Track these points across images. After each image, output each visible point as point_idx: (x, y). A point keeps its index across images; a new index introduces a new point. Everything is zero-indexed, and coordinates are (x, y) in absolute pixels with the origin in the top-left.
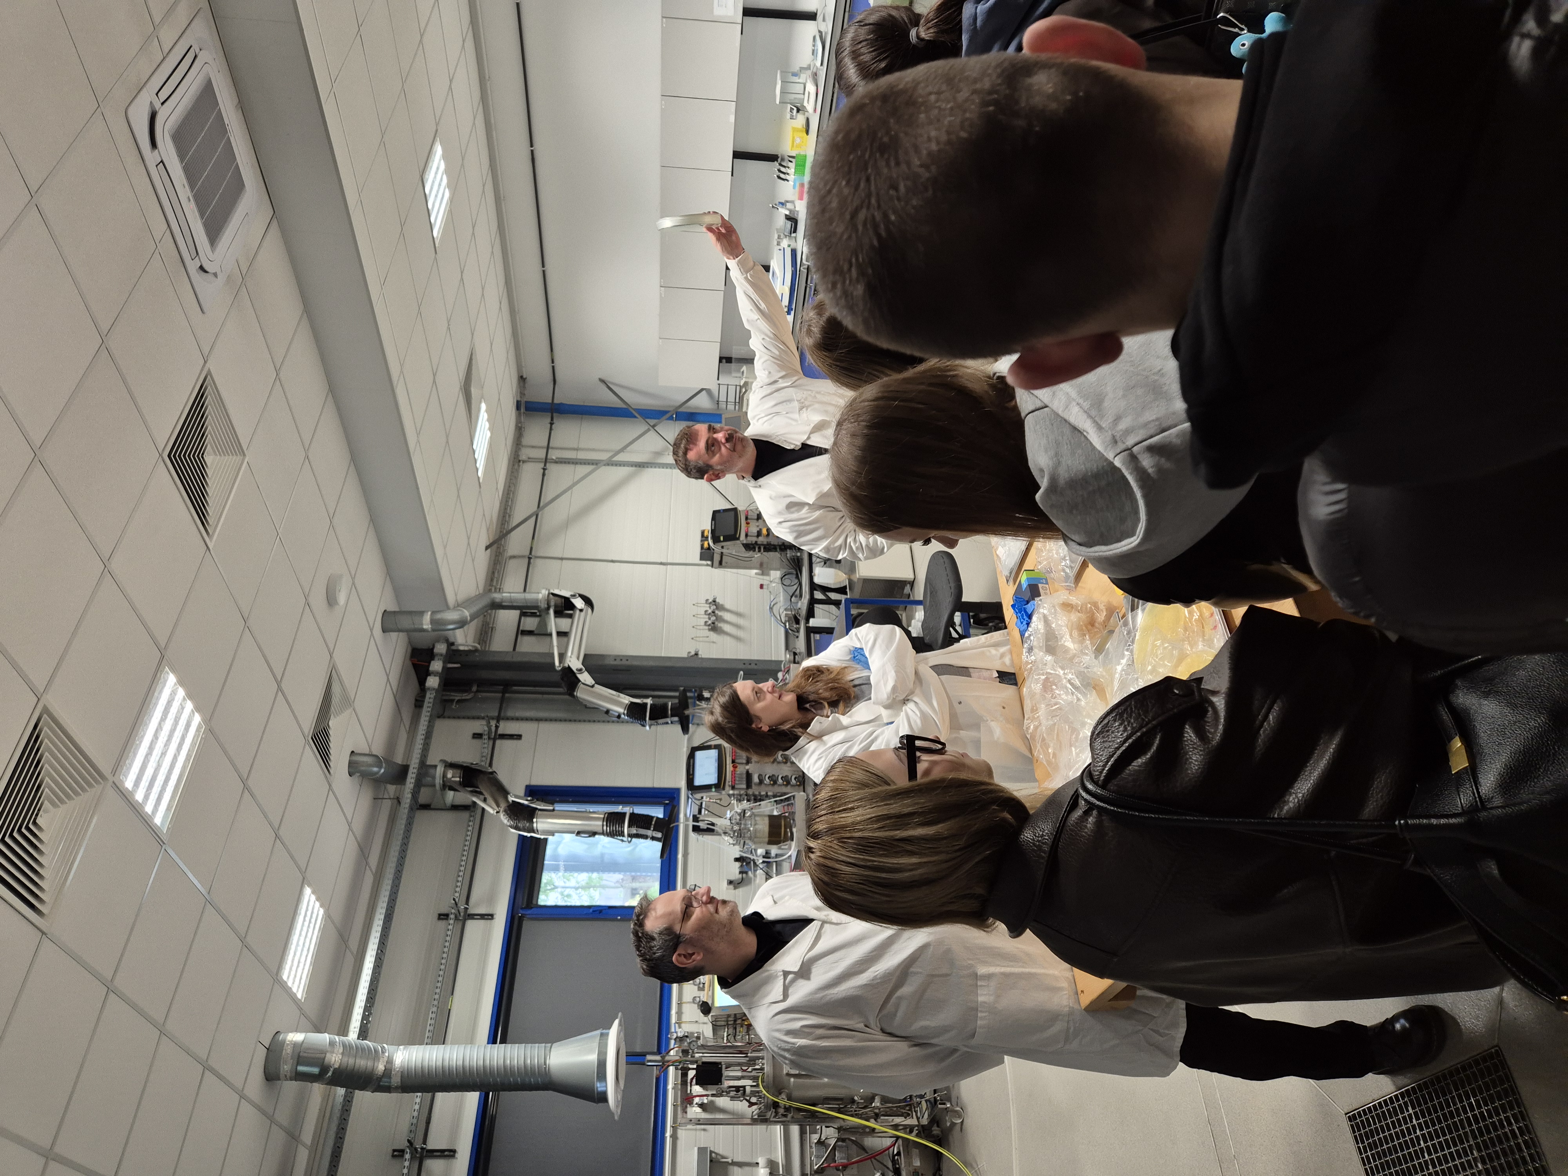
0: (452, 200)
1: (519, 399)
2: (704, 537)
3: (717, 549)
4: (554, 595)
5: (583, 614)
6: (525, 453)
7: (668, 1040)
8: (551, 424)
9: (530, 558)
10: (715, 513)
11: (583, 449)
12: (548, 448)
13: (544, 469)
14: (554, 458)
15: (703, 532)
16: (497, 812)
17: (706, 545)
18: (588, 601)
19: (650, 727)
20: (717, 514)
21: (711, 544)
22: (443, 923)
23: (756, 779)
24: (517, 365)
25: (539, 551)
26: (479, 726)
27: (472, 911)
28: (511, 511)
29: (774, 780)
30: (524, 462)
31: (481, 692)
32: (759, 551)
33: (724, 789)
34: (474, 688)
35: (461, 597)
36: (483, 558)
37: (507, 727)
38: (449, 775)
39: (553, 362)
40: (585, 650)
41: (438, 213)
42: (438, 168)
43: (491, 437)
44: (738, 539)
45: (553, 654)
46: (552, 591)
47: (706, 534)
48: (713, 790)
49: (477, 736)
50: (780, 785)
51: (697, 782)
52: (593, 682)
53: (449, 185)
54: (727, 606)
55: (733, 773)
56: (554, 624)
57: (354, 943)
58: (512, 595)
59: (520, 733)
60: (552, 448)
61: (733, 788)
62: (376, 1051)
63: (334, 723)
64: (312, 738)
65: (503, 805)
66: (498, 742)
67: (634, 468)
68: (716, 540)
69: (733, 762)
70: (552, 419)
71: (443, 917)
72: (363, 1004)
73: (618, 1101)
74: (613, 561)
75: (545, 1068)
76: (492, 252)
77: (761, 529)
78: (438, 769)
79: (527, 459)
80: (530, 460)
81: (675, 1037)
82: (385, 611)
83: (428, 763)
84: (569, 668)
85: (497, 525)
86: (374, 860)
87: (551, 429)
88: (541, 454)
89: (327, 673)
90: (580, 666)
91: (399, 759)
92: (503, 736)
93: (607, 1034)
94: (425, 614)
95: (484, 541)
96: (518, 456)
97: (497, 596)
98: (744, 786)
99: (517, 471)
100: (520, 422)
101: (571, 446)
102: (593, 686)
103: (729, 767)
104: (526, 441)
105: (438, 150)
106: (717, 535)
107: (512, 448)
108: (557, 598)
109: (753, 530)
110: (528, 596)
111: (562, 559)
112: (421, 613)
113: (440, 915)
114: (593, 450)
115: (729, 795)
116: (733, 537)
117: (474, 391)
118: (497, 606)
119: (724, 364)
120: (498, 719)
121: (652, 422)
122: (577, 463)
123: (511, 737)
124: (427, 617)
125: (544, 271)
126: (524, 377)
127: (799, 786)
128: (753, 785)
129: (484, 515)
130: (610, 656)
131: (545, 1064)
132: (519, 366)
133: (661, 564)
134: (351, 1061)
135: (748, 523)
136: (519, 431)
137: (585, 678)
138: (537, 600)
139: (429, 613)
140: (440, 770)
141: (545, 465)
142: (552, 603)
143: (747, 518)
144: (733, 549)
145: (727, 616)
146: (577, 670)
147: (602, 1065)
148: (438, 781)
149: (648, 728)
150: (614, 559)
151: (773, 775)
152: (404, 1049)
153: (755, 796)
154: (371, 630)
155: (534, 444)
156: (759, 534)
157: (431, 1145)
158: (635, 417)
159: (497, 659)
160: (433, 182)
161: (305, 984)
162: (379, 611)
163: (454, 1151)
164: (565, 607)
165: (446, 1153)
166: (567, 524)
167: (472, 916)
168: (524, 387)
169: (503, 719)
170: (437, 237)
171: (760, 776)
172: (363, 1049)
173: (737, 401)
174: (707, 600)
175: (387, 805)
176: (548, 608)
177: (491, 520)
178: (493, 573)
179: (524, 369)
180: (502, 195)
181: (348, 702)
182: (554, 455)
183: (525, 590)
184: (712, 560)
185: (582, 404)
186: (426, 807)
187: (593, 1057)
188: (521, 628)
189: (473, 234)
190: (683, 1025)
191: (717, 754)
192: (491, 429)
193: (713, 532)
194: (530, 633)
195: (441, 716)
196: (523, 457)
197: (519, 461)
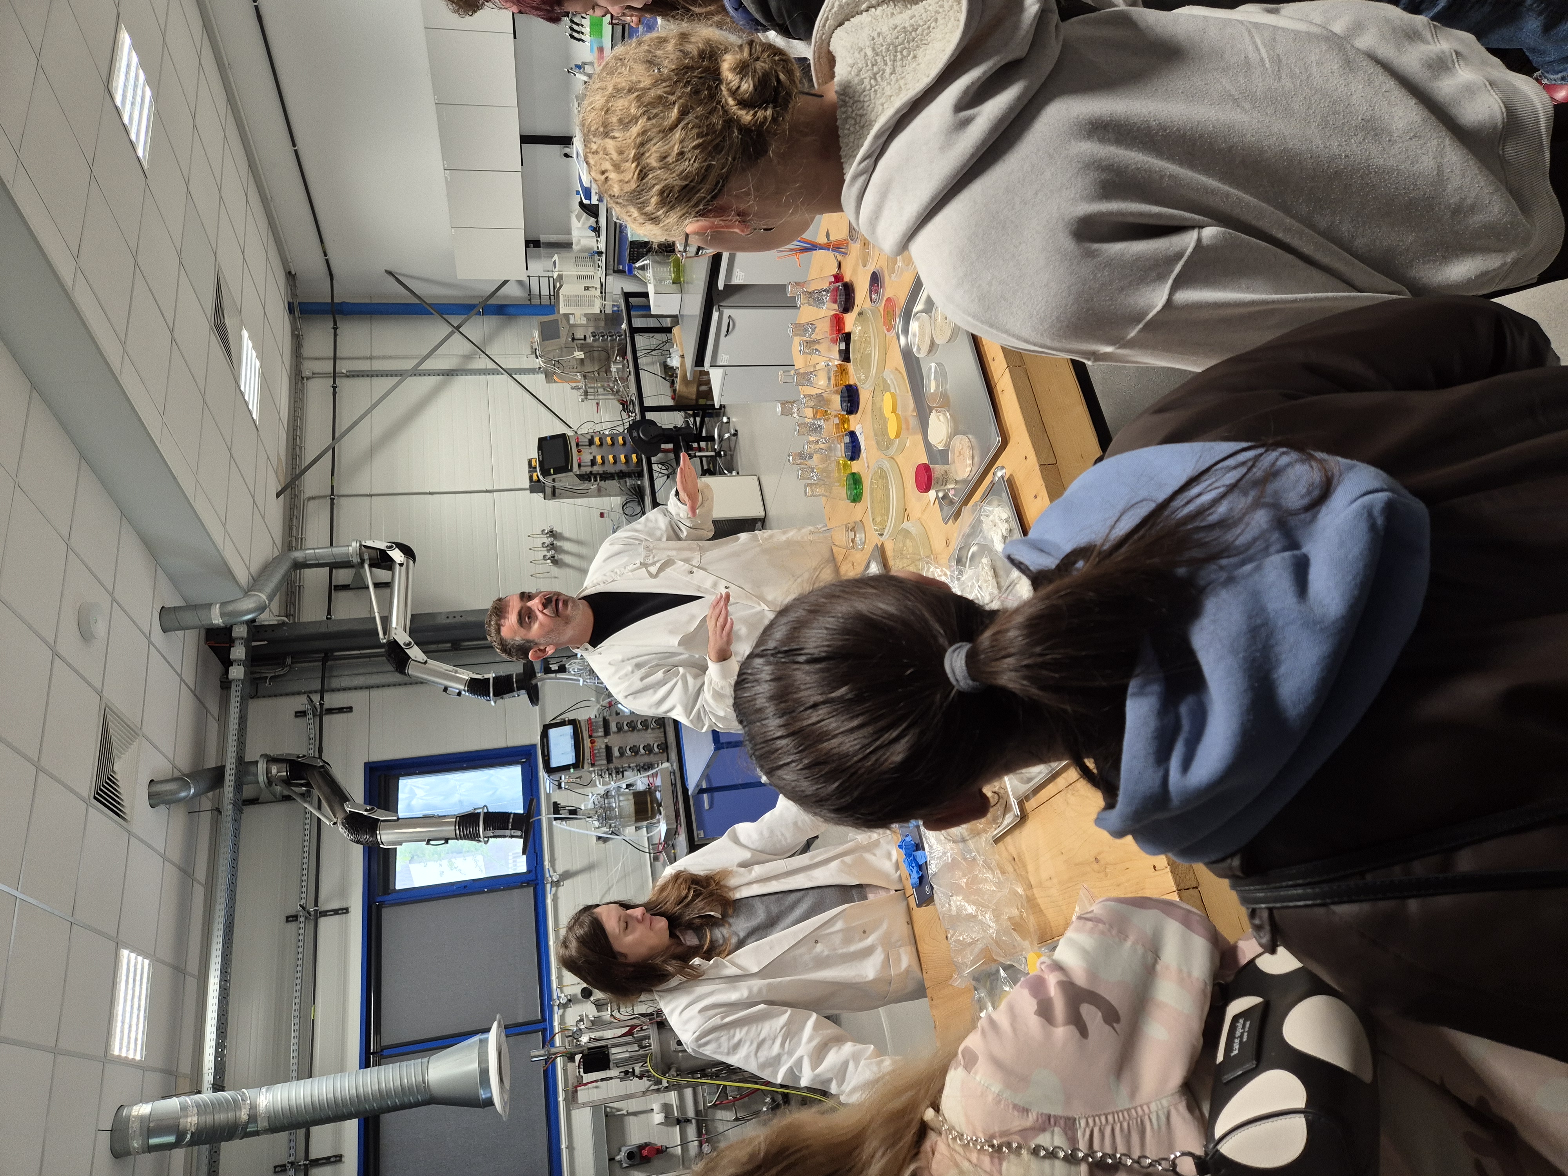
0: (156, 97)
1: (291, 301)
2: (532, 469)
3: (548, 482)
4: (365, 546)
5: (404, 568)
6: (309, 367)
7: (551, 1008)
8: (335, 329)
9: (332, 500)
10: (542, 441)
11: (379, 358)
12: (335, 359)
13: (334, 388)
14: (344, 371)
15: (530, 462)
16: (335, 824)
17: (535, 478)
18: (408, 552)
19: (495, 702)
20: (544, 442)
21: (541, 478)
22: (293, 925)
23: (616, 753)
24: (282, 260)
25: (340, 490)
26: (300, 703)
27: (323, 907)
28: (301, 443)
29: (635, 750)
30: (308, 379)
31: (296, 663)
32: (595, 480)
33: (583, 767)
34: (289, 661)
35: (255, 568)
36: (275, 509)
37: (333, 700)
38: (274, 771)
39: (325, 255)
40: (412, 610)
41: (139, 124)
42: (128, 66)
43: (261, 366)
44: (571, 470)
45: (375, 618)
46: (363, 543)
47: (533, 464)
48: (572, 770)
49: (301, 714)
50: (642, 755)
51: (554, 764)
52: (425, 658)
53: (148, 81)
54: (567, 534)
55: (592, 749)
56: (369, 575)
57: (193, 966)
58: (317, 551)
59: (349, 705)
60: (341, 359)
61: (593, 765)
62: (235, 1101)
63: (120, 768)
64: (95, 798)
65: (341, 816)
66: (326, 718)
67: (441, 377)
68: (545, 473)
69: (590, 736)
70: (335, 323)
71: (292, 918)
72: (213, 1043)
73: (505, 1103)
74: (430, 493)
75: (425, 1087)
76: (225, 137)
77: (594, 457)
78: (260, 765)
79: (311, 375)
80: (315, 375)
81: (558, 1002)
82: (163, 607)
83: (246, 760)
84: (395, 641)
85: (286, 464)
86: (201, 873)
87: (335, 335)
88: (328, 367)
89: (99, 717)
90: (408, 639)
91: (211, 762)
92: (330, 711)
93: (487, 1040)
94: (213, 607)
95: (274, 486)
96: (300, 371)
97: (298, 555)
98: (605, 762)
99: (302, 391)
100: (297, 329)
101: (362, 354)
102: (426, 662)
103: (587, 743)
104: (306, 351)
105: (125, 39)
106: (546, 467)
107: (291, 362)
108: (370, 550)
109: (587, 458)
110: (335, 550)
111: (371, 496)
112: (209, 606)
113: (287, 918)
114: (390, 357)
115: (590, 772)
116: (565, 468)
117: (229, 322)
118: (299, 566)
119: (532, 250)
120: (322, 692)
121: (456, 320)
122: (372, 376)
123: (340, 710)
124: (216, 611)
125: (296, 151)
126: (293, 273)
127: (662, 753)
128: (614, 760)
129: (268, 458)
130: (441, 613)
131: (424, 1082)
132: (284, 261)
133: (487, 491)
134: (209, 1119)
135: (579, 451)
136: (297, 340)
137: (415, 653)
138: (348, 554)
139: (218, 606)
140: (262, 766)
141: (335, 382)
142: (366, 557)
143: (577, 445)
144: (565, 480)
145: (566, 546)
146: (405, 644)
147: (484, 1073)
148: (262, 779)
149: (493, 703)
150: (431, 491)
151: (635, 746)
152: (267, 1092)
153: (616, 768)
154: (148, 638)
155: (317, 355)
156: (593, 462)
157: (314, 1154)
158: (432, 314)
159: (311, 630)
160: (125, 86)
161: (143, 1042)
162: (154, 611)
163: (341, 1156)
164: (382, 560)
165: (332, 1159)
166: (372, 451)
167: (324, 914)
168: (295, 286)
169: (327, 691)
170: (144, 156)
171: (620, 748)
172: (220, 1103)
173: (552, 293)
174: (543, 531)
175: (206, 819)
176: (363, 561)
177: (279, 459)
178: (291, 520)
179: (291, 264)
180: (226, 62)
181: (133, 733)
182: (343, 367)
183: (332, 544)
184: (543, 491)
185: (367, 301)
186: (253, 801)
187: (474, 1066)
188: (333, 584)
189: (195, 126)
190: (565, 989)
191: (572, 731)
192: (261, 357)
193: (541, 463)
194: (345, 587)
195: (255, 696)
196: (307, 373)
197: (303, 378)
